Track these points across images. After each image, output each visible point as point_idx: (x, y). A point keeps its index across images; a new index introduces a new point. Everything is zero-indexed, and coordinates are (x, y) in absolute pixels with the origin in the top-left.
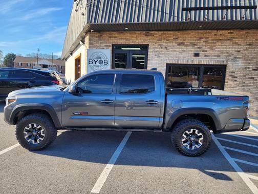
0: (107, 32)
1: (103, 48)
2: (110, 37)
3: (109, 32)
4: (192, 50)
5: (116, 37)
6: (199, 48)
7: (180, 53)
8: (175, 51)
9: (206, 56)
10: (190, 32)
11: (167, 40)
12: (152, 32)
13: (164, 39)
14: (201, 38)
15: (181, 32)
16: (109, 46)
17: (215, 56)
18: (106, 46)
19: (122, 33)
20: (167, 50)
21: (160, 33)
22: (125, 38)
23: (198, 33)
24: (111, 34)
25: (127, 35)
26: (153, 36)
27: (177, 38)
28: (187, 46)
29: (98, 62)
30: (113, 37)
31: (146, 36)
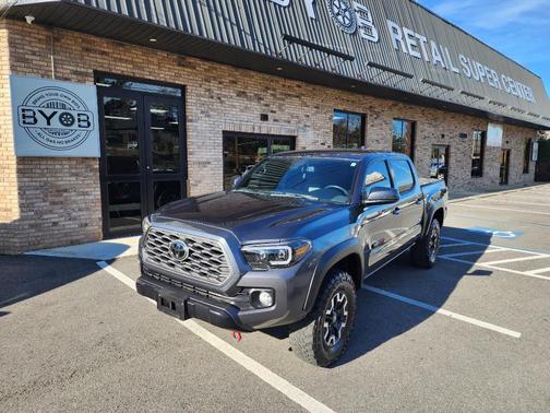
0: (76, 34)
1: (66, 79)
2: (88, 50)
3: (83, 36)
4: (257, 109)
5: (104, 53)
6: (266, 105)
7: (241, 111)
8: (234, 106)
9: (275, 120)
10: (252, 73)
11: (220, 83)
12: (192, 60)
13: (215, 78)
14: (267, 88)
15: (240, 70)
16: (87, 75)
17: (285, 121)
18: (75, 73)
19: (121, 45)
20: (222, 102)
21: (207, 65)
22: (132, 62)
23: (263, 79)
24: (89, 42)
25: (136, 54)
26: (195, 68)
27: (235, 82)
28: (250, 99)
29: (56, 117)
30: (95, 51)
31: (179, 65)
